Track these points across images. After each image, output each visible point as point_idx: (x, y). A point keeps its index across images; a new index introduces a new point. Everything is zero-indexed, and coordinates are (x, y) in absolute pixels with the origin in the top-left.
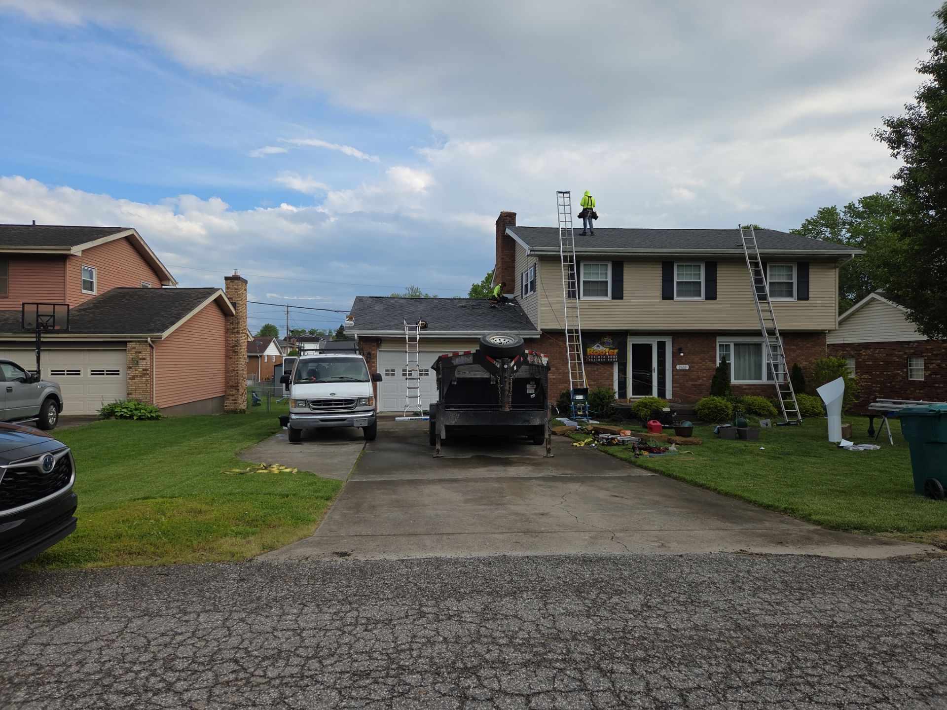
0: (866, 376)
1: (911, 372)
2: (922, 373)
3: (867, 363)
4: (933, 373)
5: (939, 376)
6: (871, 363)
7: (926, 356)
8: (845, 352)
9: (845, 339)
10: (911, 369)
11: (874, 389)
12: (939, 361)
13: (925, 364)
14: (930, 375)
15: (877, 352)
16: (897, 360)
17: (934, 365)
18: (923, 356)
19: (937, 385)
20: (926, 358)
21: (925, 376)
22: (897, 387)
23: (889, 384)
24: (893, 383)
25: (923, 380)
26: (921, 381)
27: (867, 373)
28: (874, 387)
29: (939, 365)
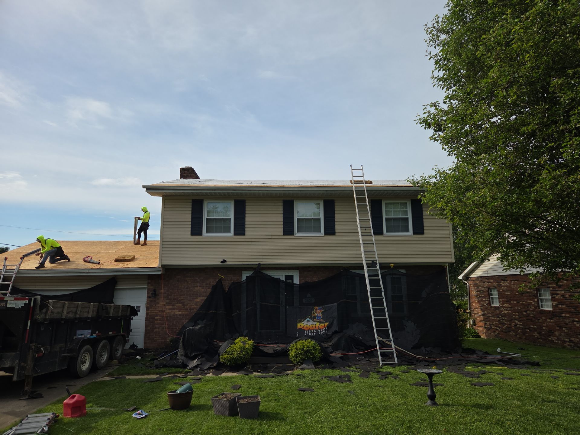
0: (506, 305)
1: (541, 302)
2: (550, 303)
3: (506, 293)
4: (560, 303)
5: (564, 306)
6: (509, 293)
7: (551, 287)
8: (490, 284)
9: (488, 272)
10: (541, 299)
11: (514, 316)
12: (563, 292)
13: (552, 295)
14: (557, 305)
15: (512, 283)
16: (529, 290)
17: (559, 296)
18: (549, 287)
19: (564, 315)
20: (551, 289)
21: (553, 306)
22: (532, 315)
23: (525, 313)
24: (528, 312)
25: (551, 309)
26: (550, 311)
27: (507, 302)
28: (514, 315)
29: (563, 296)
